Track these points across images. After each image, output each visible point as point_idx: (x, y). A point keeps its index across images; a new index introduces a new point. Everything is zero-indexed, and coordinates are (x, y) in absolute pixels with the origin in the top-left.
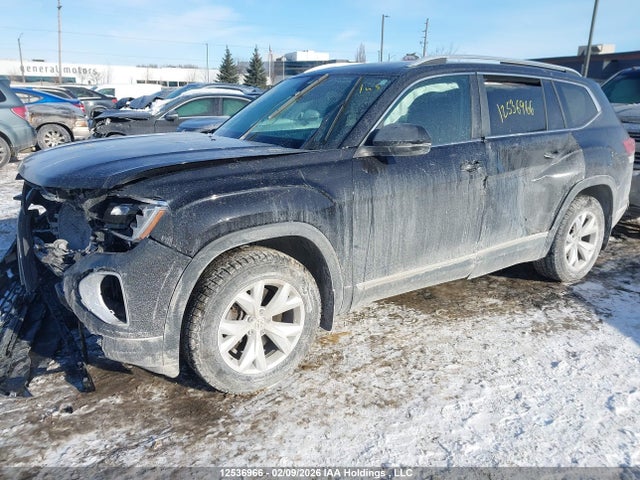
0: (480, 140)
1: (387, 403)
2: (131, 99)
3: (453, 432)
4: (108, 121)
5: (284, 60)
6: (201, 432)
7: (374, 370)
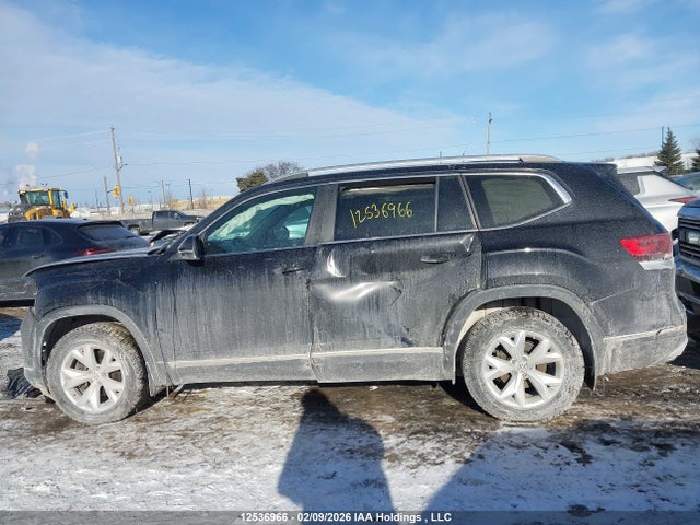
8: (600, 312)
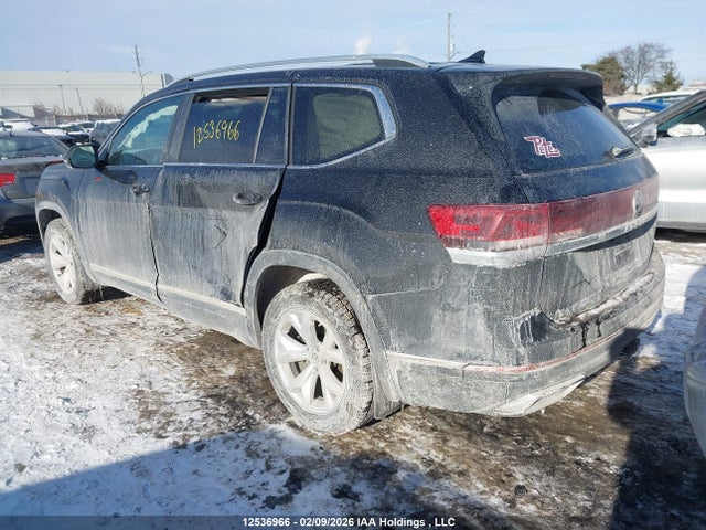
8: (380, 313)
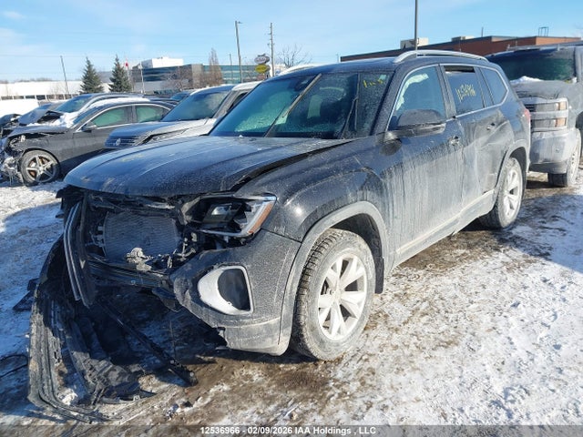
0: (451, 119)
1: (449, 343)
2: (15, 115)
3: (513, 354)
4: (23, 138)
5: (140, 67)
6: (321, 397)
7: (419, 320)
